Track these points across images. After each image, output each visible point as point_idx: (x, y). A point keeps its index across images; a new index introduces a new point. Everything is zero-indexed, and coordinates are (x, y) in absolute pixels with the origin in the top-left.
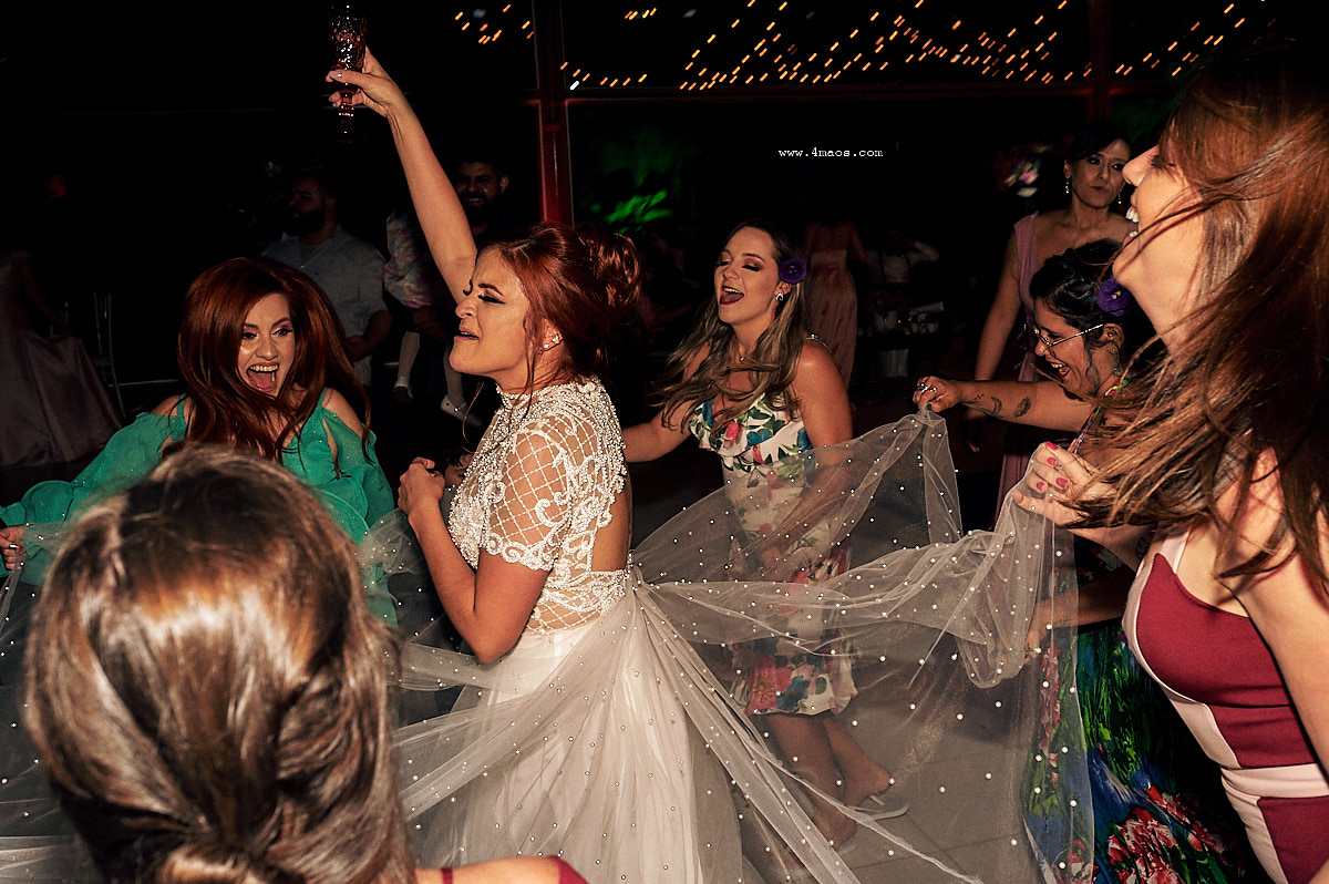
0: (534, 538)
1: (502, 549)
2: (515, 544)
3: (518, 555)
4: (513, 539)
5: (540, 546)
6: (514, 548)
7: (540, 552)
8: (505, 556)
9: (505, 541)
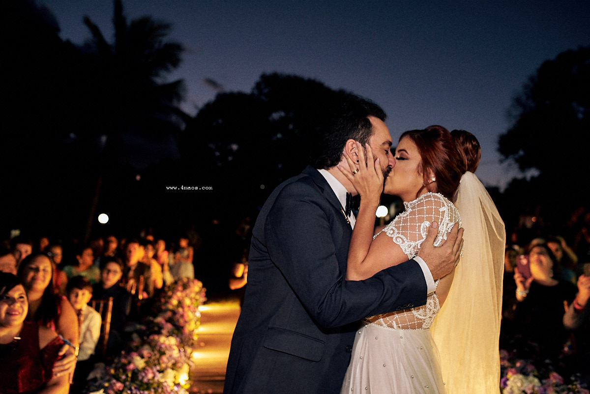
0: (413, 239)
1: (394, 236)
2: (402, 236)
3: (401, 242)
4: (402, 234)
5: (413, 244)
6: (401, 238)
7: (412, 247)
8: (394, 238)
9: (399, 233)
